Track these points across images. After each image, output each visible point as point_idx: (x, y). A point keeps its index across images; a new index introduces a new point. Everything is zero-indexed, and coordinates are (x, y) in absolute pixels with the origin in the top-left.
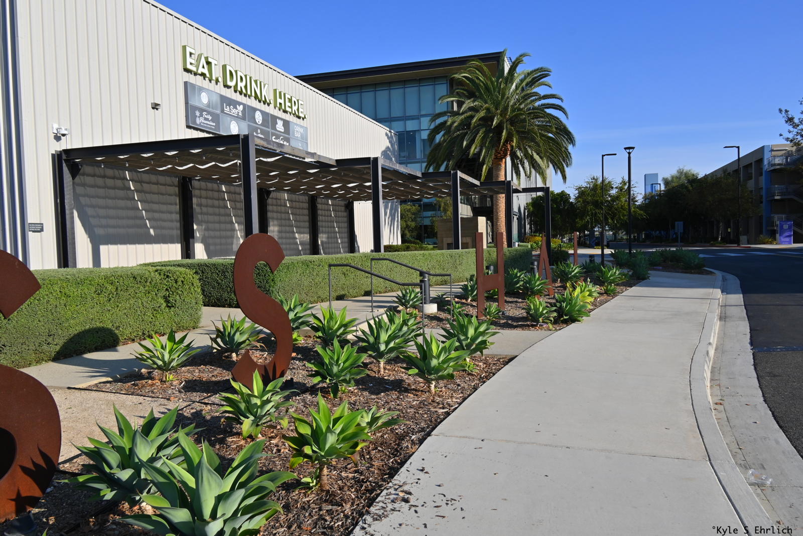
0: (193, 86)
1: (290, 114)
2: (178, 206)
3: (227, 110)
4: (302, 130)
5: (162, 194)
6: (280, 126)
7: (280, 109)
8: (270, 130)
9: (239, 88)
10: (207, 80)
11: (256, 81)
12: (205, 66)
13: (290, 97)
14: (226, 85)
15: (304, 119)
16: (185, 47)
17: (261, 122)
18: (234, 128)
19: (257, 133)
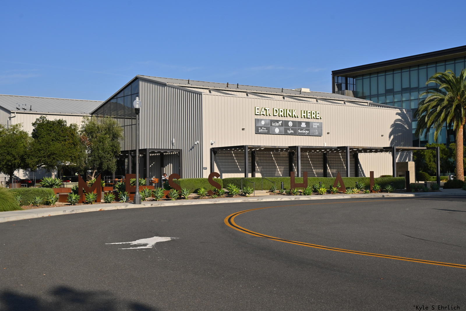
0: (259, 119)
1: (310, 118)
3: (274, 124)
4: (318, 124)
6: (303, 125)
7: (305, 118)
8: (297, 128)
9: (280, 115)
10: (265, 115)
11: (290, 110)
12: (264, 111)
13: (310, 112)
14: (274, 116)
15: (321, 119)
16: (255, 107)
17: (291, 126)
18: (277, 130)
19: (289, 130)
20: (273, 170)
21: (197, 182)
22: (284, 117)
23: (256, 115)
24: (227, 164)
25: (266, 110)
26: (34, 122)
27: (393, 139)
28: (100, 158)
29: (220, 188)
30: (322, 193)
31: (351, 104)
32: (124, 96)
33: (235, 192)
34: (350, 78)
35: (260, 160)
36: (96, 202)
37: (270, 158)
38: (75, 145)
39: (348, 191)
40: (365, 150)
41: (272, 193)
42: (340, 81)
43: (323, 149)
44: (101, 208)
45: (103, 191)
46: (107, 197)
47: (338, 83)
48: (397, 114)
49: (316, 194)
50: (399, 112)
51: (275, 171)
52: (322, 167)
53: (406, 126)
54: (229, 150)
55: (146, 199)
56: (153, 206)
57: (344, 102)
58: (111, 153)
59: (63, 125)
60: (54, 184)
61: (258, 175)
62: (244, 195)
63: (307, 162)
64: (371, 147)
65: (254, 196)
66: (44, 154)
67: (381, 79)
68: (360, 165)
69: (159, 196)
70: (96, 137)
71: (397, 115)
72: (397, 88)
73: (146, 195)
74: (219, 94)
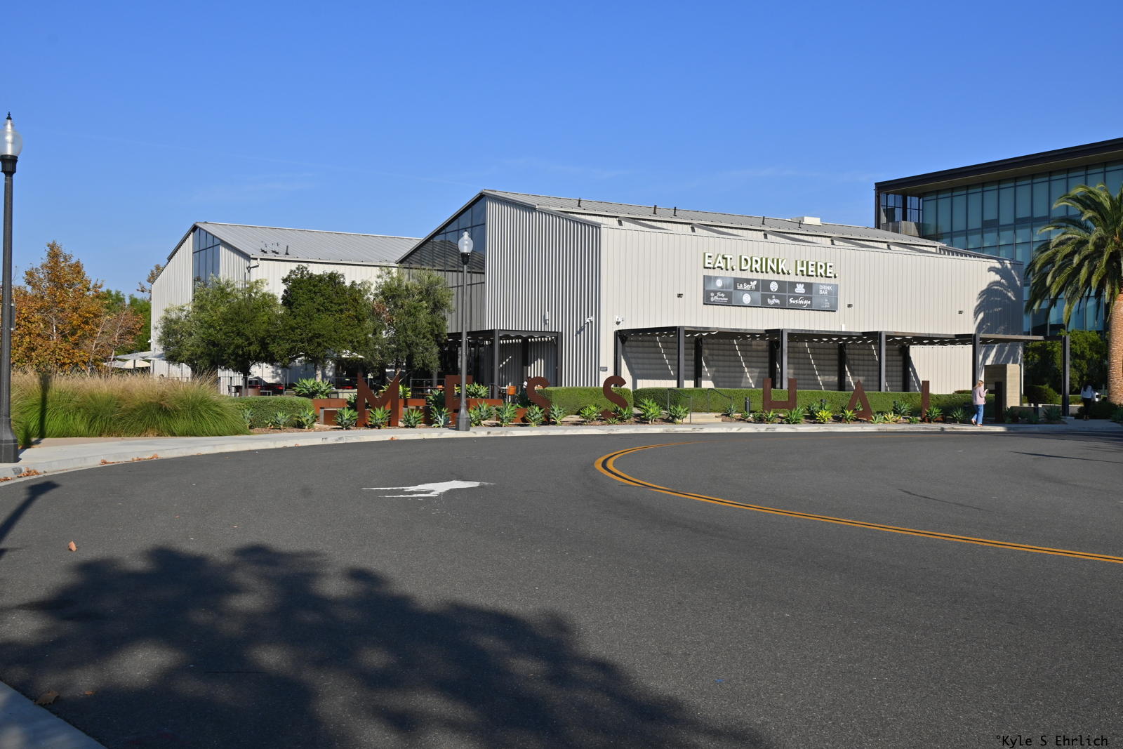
0: (711, 277)
1: (814, 276)
3: (740, 287)
4: (830, 287)
6: (800, 289)
7: (803, 275)
8: (787, 294)
9: (753, 269)
10: (724, 269)
11: (773, 260)
12: (721, 262)
13: (814, 263)
14: (741, 270)
15: (835, 277)
16: (705, 253)
17: (776, 290)
18: (747, 299)
19: (771, 299)
20: (738, 375)
21: (583, 393)
22: (762, 272)
23: (705, 268)
24: (646, 361)
25: (726, 259)
26: (285, 277)
27: (983, 320)
28: (409, 346)
29: (624, 404)
30: (822, 421)
31: (901, 249)
32: (458, 230)
33: (653, 413)
34: (913, 198)
35: (713, 355)
36: (389, 425)
37: (732, 353)
38: (359, 320)
39: (875, 418)
40: (921, 340)
41: (727, 418)
42: (891, 204)
43: (835, 336)
44: (393, 436)
45: (406, 406)
46: (409, 417)
47: (887, 206)
48: (991, 269)
49: (811, 423)
50: (998, 266)
51: (742, 377)
52: (835, 371)
53: (1009, 294)
54: (649, 335)
55: (483, 422)
56: (491, 435)
57: (888, 246)
58: (429, 336)
59: (339, 283)
60: (317, 391)
61: (707, 384)
62: (671, 420)
63: (806, 361)
64: (929, 334)
65: (690, 423)
66: (302, 334)
67: (975, 199)
68: (914, 370)
69: (506, 417)
70: (402, 307)
71: (992, 272)
72: (1006, 218)
73: (482, 416)
74: (638, 227)
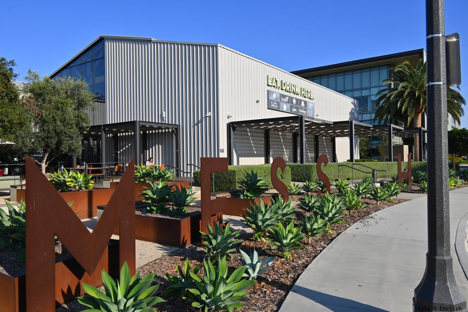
0: (271, 91)
1: (307, 97)
2: (264, 142)
3: (282, 100)
4: (312, 105)
5: (259, 137)
6: (303, 104)
7: (304, 96)
8: (299, 106)
9: (287, 90)
10: (276, 88)
11: (294, 86)
12: (275, 83)
13: (307, 91)
14: (282, 89)
15: (314, 99)
16: (268, 76)
17: (295, 103)
18: (285, 107)
19: (294, 108)
22: (289, 92)
23: (268, 85)
25: (277, 81)
32: (80, 64)
37: (279, 140)
48: (352, 103)
51: (283, 155)
52: (315, 150)
58: (75, 127)
70: (50, 102)
